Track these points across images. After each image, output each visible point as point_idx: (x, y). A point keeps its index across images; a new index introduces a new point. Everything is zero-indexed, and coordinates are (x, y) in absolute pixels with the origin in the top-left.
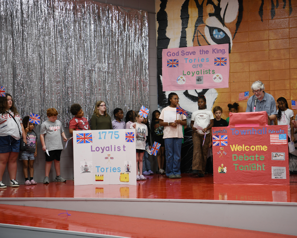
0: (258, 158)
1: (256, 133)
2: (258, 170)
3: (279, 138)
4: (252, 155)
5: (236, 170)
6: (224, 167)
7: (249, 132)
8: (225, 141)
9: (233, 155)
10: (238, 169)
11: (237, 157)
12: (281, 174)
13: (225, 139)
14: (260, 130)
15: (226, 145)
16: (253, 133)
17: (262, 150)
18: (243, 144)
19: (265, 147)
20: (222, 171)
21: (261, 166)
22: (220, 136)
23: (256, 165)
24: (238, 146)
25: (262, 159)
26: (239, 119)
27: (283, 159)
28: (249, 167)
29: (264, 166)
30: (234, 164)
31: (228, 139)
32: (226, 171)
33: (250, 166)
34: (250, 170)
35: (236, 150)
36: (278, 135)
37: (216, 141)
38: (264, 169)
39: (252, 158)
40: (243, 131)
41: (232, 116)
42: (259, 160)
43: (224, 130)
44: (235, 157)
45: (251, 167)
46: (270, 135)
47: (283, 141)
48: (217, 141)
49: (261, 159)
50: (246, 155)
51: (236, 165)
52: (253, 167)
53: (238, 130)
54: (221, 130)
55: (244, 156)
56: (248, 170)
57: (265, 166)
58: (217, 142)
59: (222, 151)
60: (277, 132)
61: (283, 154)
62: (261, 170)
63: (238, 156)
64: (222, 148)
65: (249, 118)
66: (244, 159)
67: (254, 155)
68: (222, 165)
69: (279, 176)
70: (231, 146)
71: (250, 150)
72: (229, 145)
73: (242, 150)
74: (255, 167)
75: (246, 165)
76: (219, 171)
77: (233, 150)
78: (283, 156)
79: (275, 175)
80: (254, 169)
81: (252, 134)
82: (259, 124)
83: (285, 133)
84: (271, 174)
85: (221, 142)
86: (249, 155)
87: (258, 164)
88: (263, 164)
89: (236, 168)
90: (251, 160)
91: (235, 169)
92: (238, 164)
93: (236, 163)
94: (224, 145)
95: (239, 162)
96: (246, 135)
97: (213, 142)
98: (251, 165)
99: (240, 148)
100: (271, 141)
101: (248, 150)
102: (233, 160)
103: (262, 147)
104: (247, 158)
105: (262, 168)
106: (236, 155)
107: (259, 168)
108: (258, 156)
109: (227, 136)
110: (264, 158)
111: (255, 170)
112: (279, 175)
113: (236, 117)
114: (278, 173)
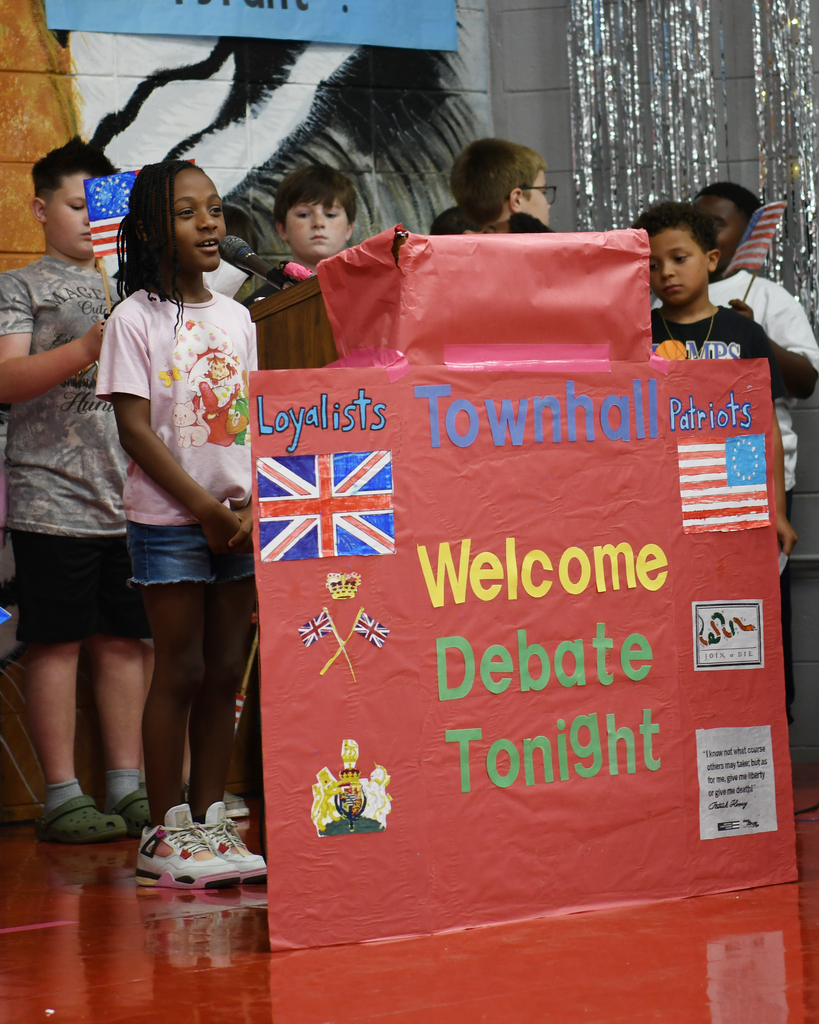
0: (613, 657)
1: (591, 433)
2: (613, 770)
3: (723, 476)
4: (572, 638)
5: (466, 787)
6: (363, 770)
7: (549, 418)
8: (371, 506)
9: (443, 645)
10: (480, 774)
11: (470, 665)
12: (748, 789)
13: (370, 486)
14: (613, 400)
15: (382, 546)
16: (573, 432)
17: (632, 584)
18: (510, 534)
19: (651, 558)
20: (349, 815)
21: (636, 729)
22: (328, 463)
23: (602, 725)
24: (472, 558)
25: (636, 664)
26: (484, 291)
27: (755, 657)
28: (555, 748)
29: (649, 729)
30: (451, 735)
31: (403, 487)
32: (388, 809)
33: (561, 739)
34: (565, 776)
35: (460, 598)
36: (721, 447)
37: (285, 512)
38: (653, 764)
39: (569, 661)
40: (508, 406)
41: (428, 266)
42: (621, 679)
43: (363, 402)
44: (455, 657)
45: (569, 747)
46: (682, 449)
47: (751, 503)
48: (293, 508)
49: (630, 672)
50: (529, 642)
51: (463, 737)
52: (580, 751)
53: (467, 405)
54: (334, 397)
55: (514, 653)
56: (549, 776)
57: (655, 728)
58: (297, 520)
59: (343, 611)
60: (715, 416)
61: (755, 609)
62: (631, 766)
63: (478, 655)
64: (344, 578)
65: (549, 282)
66: (515, 675)
67: (586, 633)
68: (350, 751)
69: (737, 814)
70: (422, 551)
71: (558, 588)
72: (406, 545)
73: (504, 592)
74: (594, 747)
75: (532, 736)
76: (323, 814)
77: (438, 600)
78: (755, 633)
79: (720, 800)
80: (588, 762)
81: (566, 442)
82: (606, 346)
83: (754, 430)
84: (692, 801)
85: (337, 519)
86: (550, 641)
87: (611, 719)
88: (647, 713)
89: (465, 770)
90: (566, 682)
91: (458, 775)
92: (476, 733)
93: (463, 718)
94: (358, 551)
95: (483, 709)
96: (530, 445)
97: (263, 527)
98: (568, 729)
99: (487, 574)
100: (691, 499)
101: (546, 586)
102: (445, 693)
103: (636, 553)
104: (535, 670)
105: (639, 749)
106: (460, 643)
107: (621, 746)
108: (610, 644)
109: (387, 458)
110: (647, 653)
111: (595, 770)
112: (741, 797)
113: (457, 275)
114: (734, 785)
